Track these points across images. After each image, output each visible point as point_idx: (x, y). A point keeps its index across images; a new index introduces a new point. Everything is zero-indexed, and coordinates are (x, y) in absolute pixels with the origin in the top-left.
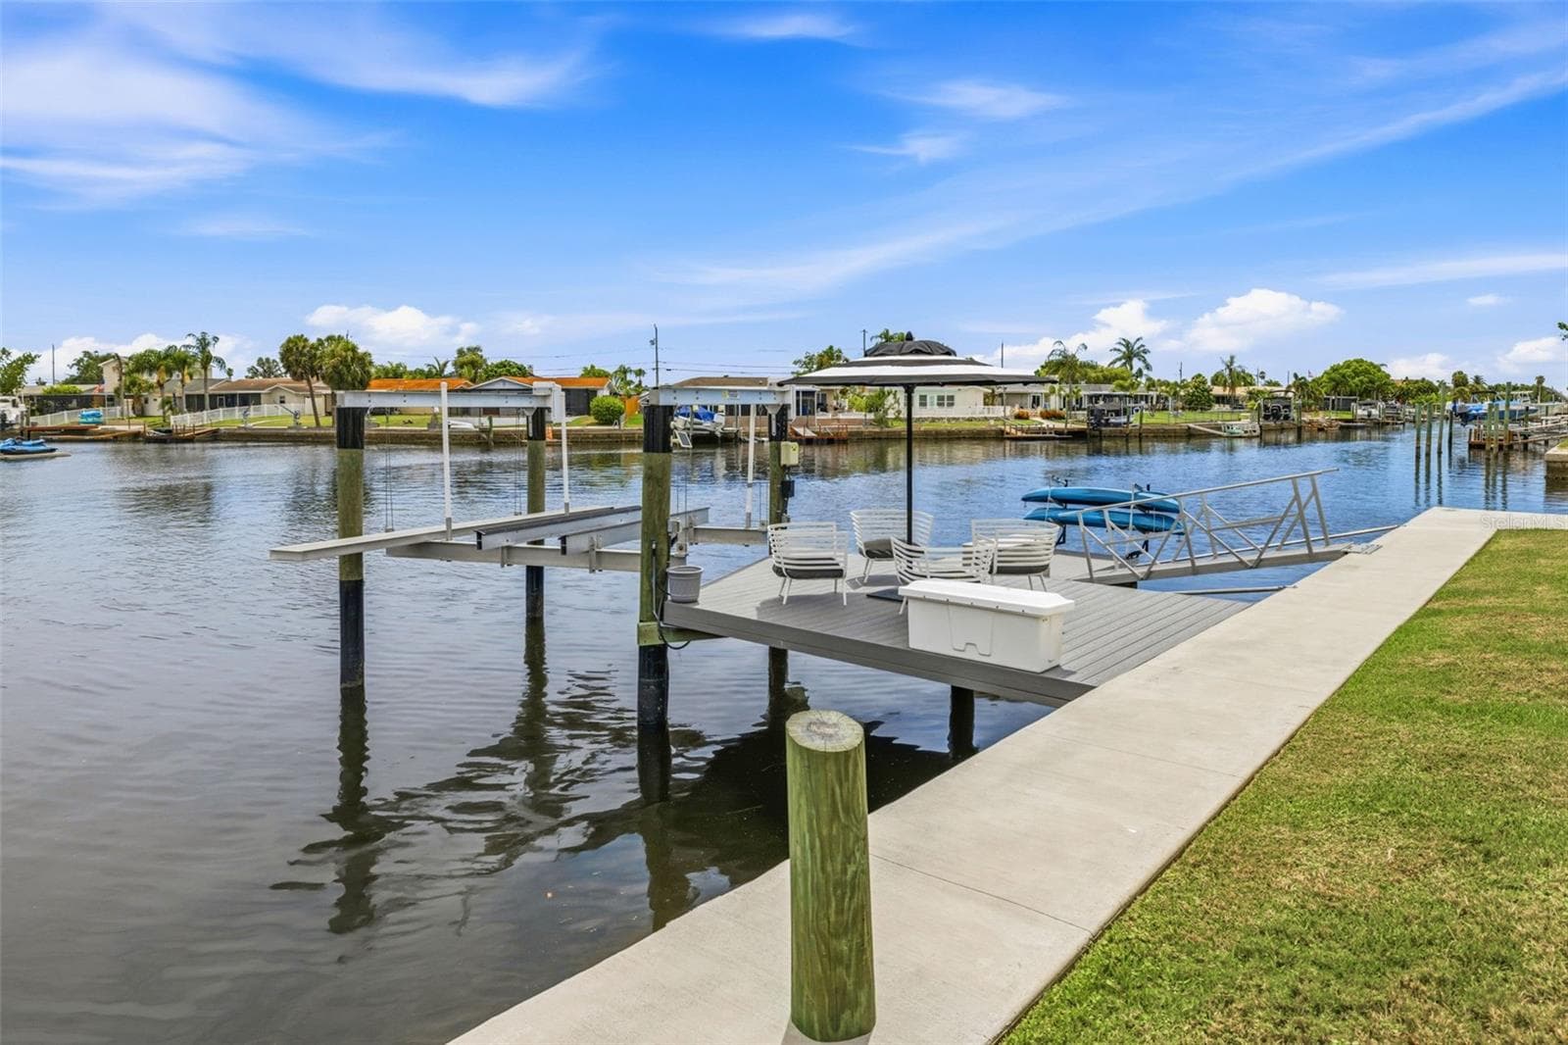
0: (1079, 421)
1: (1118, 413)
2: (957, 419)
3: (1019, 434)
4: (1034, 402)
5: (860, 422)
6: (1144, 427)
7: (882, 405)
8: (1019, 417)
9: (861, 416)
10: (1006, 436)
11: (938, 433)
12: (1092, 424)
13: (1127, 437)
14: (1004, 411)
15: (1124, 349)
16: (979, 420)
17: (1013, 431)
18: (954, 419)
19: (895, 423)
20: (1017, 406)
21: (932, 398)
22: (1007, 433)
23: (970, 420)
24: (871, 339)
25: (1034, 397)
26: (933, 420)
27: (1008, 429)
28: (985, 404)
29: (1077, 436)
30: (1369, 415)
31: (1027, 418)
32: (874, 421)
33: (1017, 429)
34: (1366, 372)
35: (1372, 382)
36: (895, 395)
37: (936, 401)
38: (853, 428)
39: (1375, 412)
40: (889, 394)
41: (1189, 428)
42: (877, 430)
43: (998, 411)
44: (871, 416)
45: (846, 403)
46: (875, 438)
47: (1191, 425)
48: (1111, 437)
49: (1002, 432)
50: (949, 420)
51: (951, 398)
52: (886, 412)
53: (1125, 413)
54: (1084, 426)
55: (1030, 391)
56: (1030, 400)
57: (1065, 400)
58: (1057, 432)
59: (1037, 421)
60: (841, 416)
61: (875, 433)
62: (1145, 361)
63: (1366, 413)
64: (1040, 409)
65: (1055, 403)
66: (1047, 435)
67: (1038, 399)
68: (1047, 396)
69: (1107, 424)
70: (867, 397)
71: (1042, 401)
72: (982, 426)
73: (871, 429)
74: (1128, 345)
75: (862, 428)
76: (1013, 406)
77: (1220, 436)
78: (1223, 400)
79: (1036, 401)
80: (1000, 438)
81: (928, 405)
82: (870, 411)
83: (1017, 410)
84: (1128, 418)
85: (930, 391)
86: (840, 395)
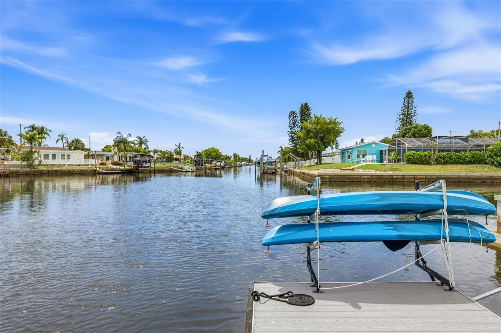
0: (129, 165)
1: (146, 162)
2: (72, 165)
3: (104, 171)
4: (107, 159)
5: (18, 166)
6: (156, 168)
7: (31, 157)
8: (101, 164)
9: (19, 163)
10: (97, 172)
11: (62, 171)
12: (135, 167)
13: (150, 172)
14: (95, 161)
15: (139, 140)
16: (83, 165)
17: (101, 170)
18: (70, 165)
19: (39, 167)
20: (100, 160)
21: (58, 155)
22: (98, 171)
23: (79, 165)
24: (25, 128)
25: (107, 156)
26: (60, 165)
27: (98, 169)
28: (85, 159)
29: (129, 172)
30: (220, 165)
31: (106, 165)
32: (26, 165)
33: (102, 169)
34: (215, 152)
35: (217, 155)
36: (38, 153)
37: (60, 157)
38: (14, 169)
39: (222, 164)
40: (35, 152)
41: (171, 168)
42: (28, 170)
43: (92, 161)
44: (25, 163)
45: (9, 157)
46: (27, 174)
47: (172, 167)
48: (142, 172)
49: (95, 171)
50: (68, 165)
51: (68, 156)
52: (33, 161)
53: (149, 162)
54: (132, 168)
55: (105, 154)
56: (105, 158)
57: (120, 158)
58: (121, 170)
59: (110, 166)
60: (6, 163)
61: (27, 171)
62: (147, 145)
63: (219, 164)
64: (110, 161)
65: (116, 159)
66: (117, 171)
67: (109, 157)
68: (113, 156)
69: (142, 167)
70: (22, 154)
71: (111, 158)
72: (85, 168)
73: (24, 169)
74: (140, 139)
75: (19, 169)
76: (98, 160)
77: (182, 171)
78: (177, 159)
79: (108, 158)
80: (94, 173)
81: (57, 159)
82: (24, 161)
83: (100, 161)
84: (150, 165)
85: (57, 152)
86: (6, 153)
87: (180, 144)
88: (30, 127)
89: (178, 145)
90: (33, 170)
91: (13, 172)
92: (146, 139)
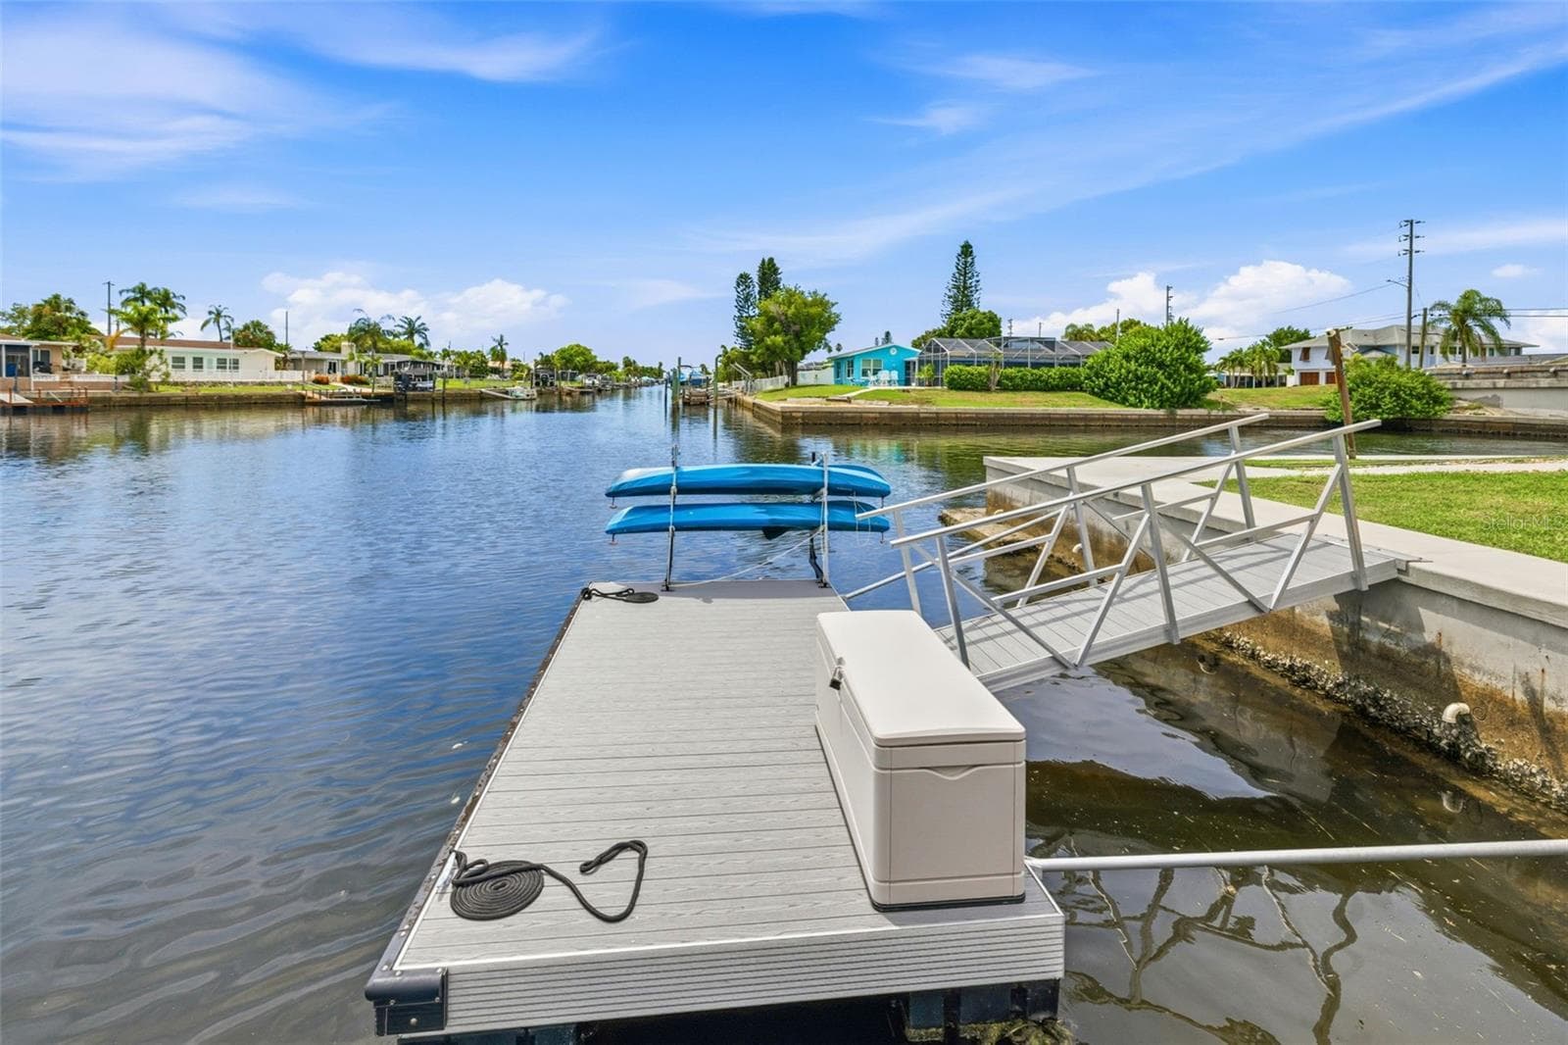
0: (385, 385)
1: (424, 378)
2: (246, 384)
3: (324, 398)
4: (330, 368)
5: (107, 385)
6: (447, 392)
7: (142, 366)
8: (318, 382)
9: (110, 378)
10: (307, 400)
11: (221, 398)
12: (400, 388)
13: (434, 401)
14: (303, 376)
15: (406, 326)
16: (272, 384)
17: (316, 396)
18: (241, 383)
19: (161, 388)
20: (313, 372)
21: (210, 361)
22: (309, 398)
23: (262, 384)
24: (121, 293)
25: (330, 363)
26: (214, 384)
27: (310, 394)
28: (277, 369)
29: (384, 401)
30: (593, 383)
31: (327, 383)
32: (130, 384)
33: (320, 394)
34: (583, 354)
35: (586, 360)
36: (161, 354)
37: (215, 364)
38: (98, 393)
39: (597, 382)
40: (151, 353)
41: (482, 393)
42: (135, 395)
43: (296, 376)
44: (126, 379)
45: (83, 363)
46: (129, 405)
47: (483, 390)
48: (416, 401)
49: (303, 397)
50: (235, 384)
51: (236, 362)
52: (148, 374)
53: (431, 379)
54: (391, 391)
55: (327, 357)
56: (326, 366)
57: (364, 368)
58: (365, 396)
59: (336, 386)
60: (75, 378)
61: (130, 398)
62: (425, 338)
63: (591, 382)
64: (339, 375)
65: (352, 369)
66: (354, 399)
67: (335, 364)
68: (344, 363)
69: (415, 388)
70: (118, 356)
71: (339, 366)
72: (277, 390)
73: (123, 394)
74: (410, 323)
75: (110, 393)
76: (309, 372)
77: (507, 399)
78: (495, 371)
79: (333, 367)
80: (300, 403)
81: (205, 369)
82: (123, 373)
83: (313, 375)
84: (434, 383)
85: (207, 353)
86: (73, 354)
87: (502, 337)
88: (134, 291)
89: (499, 338)
90: (146, 394)
91: (93, 400)
92: (423, 324)
